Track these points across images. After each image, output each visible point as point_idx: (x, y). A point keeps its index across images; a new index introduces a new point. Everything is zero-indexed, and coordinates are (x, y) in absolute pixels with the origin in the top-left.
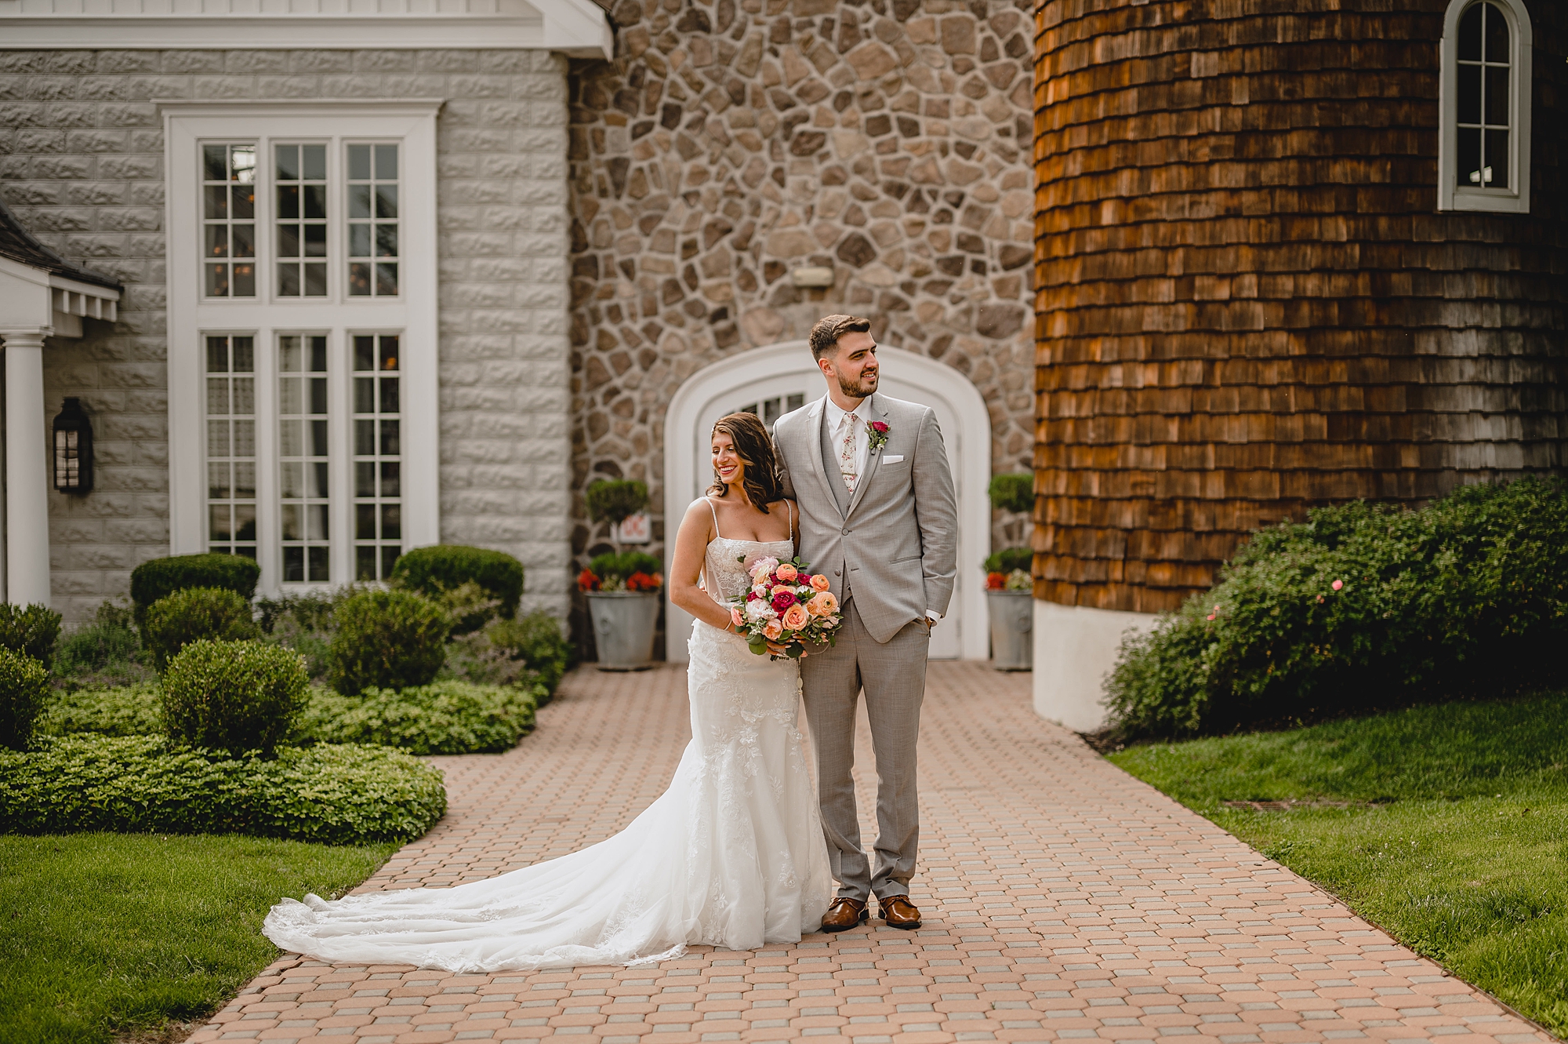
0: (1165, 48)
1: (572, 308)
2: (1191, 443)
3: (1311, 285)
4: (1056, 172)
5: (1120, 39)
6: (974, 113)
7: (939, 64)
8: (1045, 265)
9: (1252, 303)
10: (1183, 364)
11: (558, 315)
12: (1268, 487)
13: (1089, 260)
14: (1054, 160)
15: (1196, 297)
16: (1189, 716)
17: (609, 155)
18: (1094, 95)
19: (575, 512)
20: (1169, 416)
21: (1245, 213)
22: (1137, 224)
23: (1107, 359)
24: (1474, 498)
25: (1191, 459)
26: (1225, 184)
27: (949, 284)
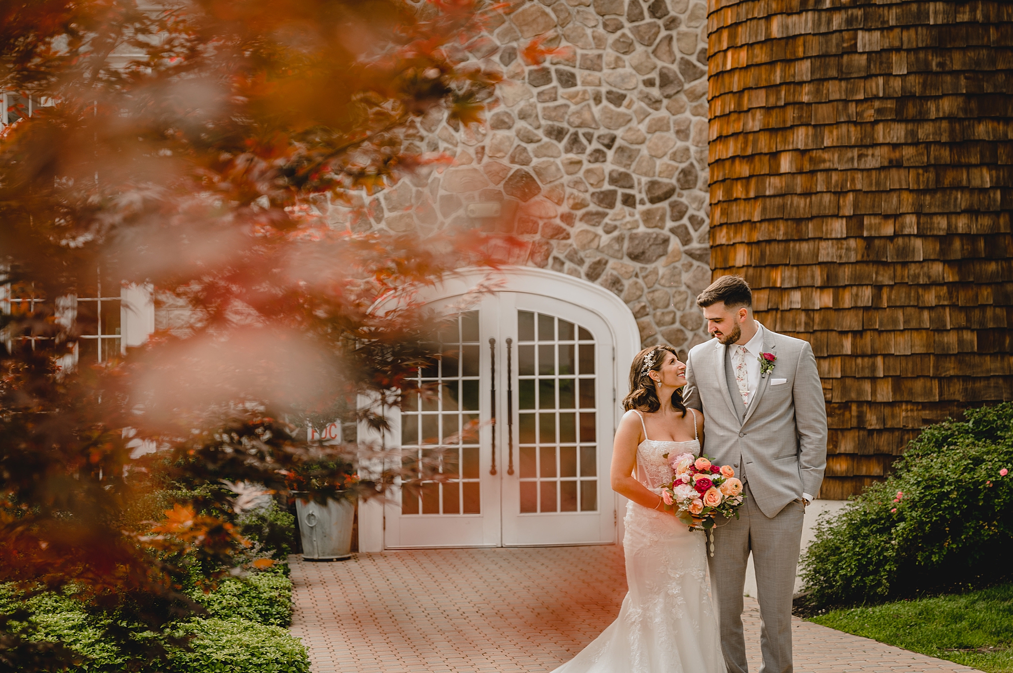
0: (835, 26)
2: (863, 356)
3: (961, 223)
4: (737, 127)
5: (795, 18)
6: (624, 67)
7: (593, 23)
8: (725, 205)
9: (912, 238)
10: (855, 289)
12: (930, 392)
13: (768, 200)
14: (733, 117)
15: (865, 234)
16: (879, 584)
18: (772, 63)
20: (843, 333)
21: (905, 164)
22: (813, 172)
23: (786, 285)
25: (863, 368)
26: (887, 141)
27: (604, 215)
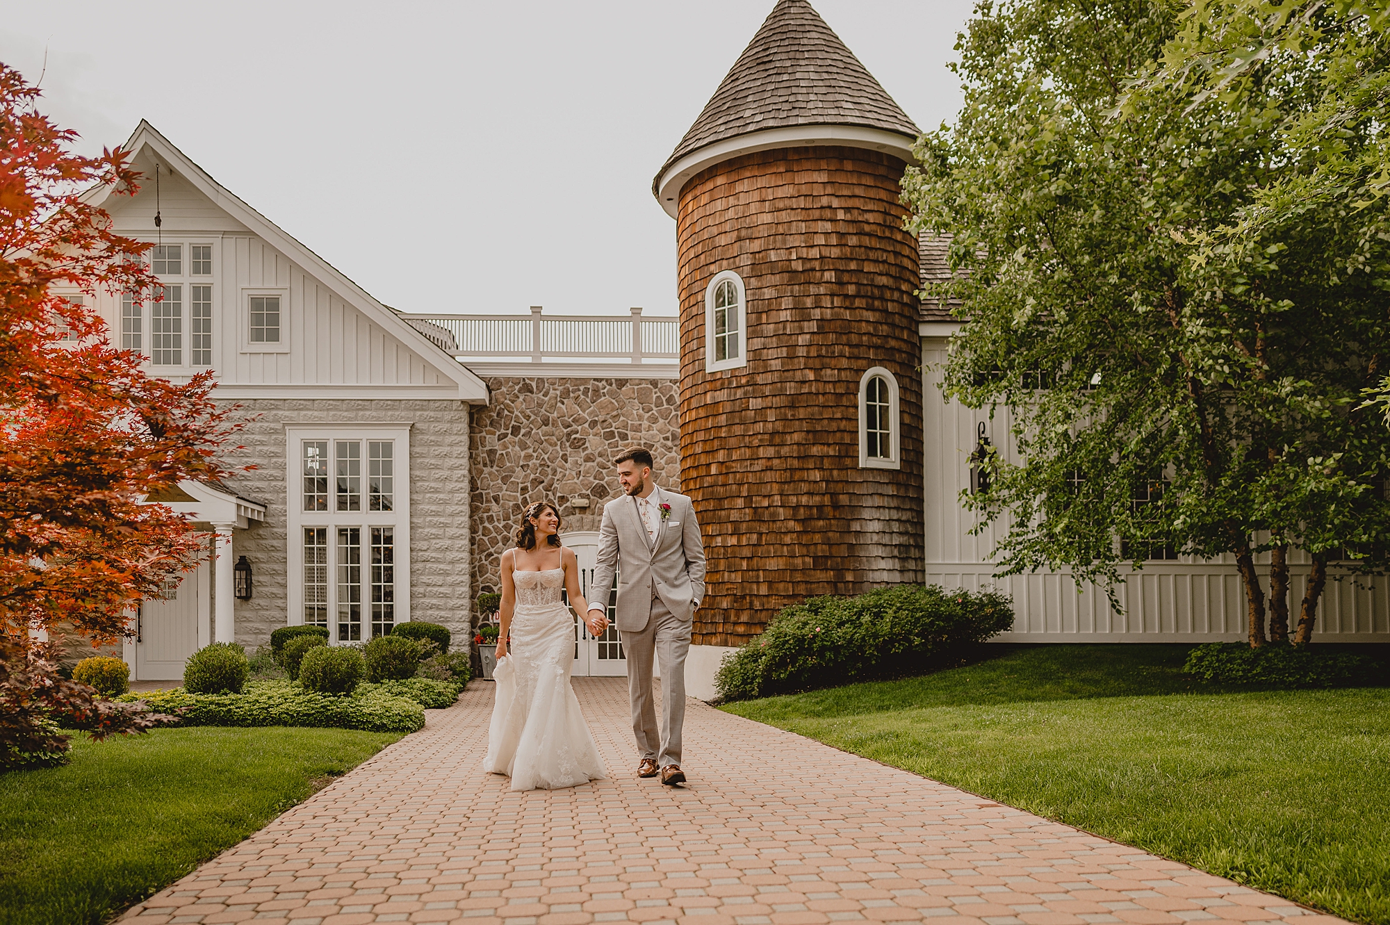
0: (738, 396)
1: (471, 517)
2: (752, 570)
3: (804, 500)
4: (690, 451)
6: (653, 430)
7: (637, 407)
9: (778, 508)
10: (748, 535)
11: (465, 519)
12: (787, 589)
13: (706, 489)
14: (689, 446)
15: (754, 505)
17: (488, 448)
18: (707, 417)
19: (472, 609)
20: (743, 558)
21: (774, 468)
22: (727, 473)
23: (714, 534)
24: (878, 594)
25: (752, 577)
26: (765, 456)
